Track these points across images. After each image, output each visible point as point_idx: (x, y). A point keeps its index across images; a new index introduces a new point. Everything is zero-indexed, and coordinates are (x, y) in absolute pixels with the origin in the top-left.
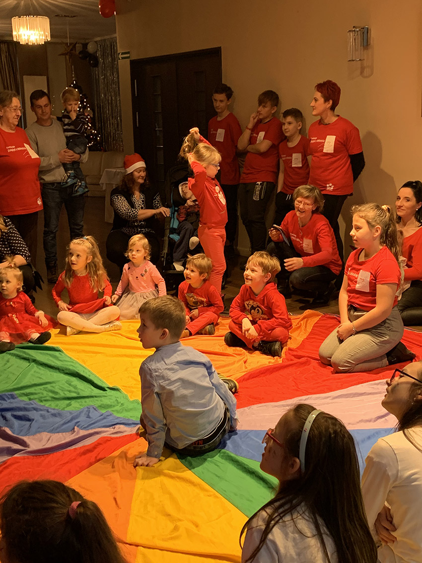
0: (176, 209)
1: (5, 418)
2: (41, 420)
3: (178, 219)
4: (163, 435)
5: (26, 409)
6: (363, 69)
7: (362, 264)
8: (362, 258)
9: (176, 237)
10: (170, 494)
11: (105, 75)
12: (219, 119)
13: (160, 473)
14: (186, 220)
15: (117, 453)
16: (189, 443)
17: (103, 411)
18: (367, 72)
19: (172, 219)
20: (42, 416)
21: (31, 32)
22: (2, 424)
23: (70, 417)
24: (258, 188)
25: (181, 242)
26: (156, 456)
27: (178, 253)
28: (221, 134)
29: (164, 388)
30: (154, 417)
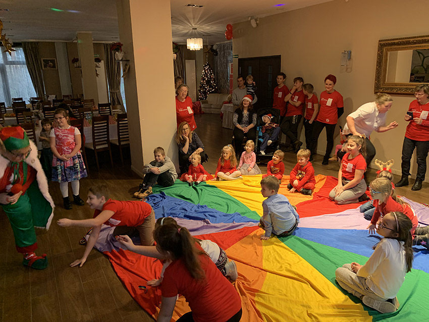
2: (219, 217)
3: (262, 132)
4: (271, 228)
5: (213, 212)
6: (347, 69)
7: (349, 160)
8: (350, 158)
10: (277, 252)
11: (220, 59)
12: (279, 88)
13: (272, 243)
14: (265, 132)
15: (252, 234)
16: (282, 232)
17: (243, 216)
18: (349, 70)
20: (219, 215)
21: (195, 45)
22: (205, 217)
23: (230, 217)
24: (294, 118)
25: (264, 142)
26: (269, 236)
27: (263, 147)
28: (280, 95)
29: (272, 212)
30: (267, 222)
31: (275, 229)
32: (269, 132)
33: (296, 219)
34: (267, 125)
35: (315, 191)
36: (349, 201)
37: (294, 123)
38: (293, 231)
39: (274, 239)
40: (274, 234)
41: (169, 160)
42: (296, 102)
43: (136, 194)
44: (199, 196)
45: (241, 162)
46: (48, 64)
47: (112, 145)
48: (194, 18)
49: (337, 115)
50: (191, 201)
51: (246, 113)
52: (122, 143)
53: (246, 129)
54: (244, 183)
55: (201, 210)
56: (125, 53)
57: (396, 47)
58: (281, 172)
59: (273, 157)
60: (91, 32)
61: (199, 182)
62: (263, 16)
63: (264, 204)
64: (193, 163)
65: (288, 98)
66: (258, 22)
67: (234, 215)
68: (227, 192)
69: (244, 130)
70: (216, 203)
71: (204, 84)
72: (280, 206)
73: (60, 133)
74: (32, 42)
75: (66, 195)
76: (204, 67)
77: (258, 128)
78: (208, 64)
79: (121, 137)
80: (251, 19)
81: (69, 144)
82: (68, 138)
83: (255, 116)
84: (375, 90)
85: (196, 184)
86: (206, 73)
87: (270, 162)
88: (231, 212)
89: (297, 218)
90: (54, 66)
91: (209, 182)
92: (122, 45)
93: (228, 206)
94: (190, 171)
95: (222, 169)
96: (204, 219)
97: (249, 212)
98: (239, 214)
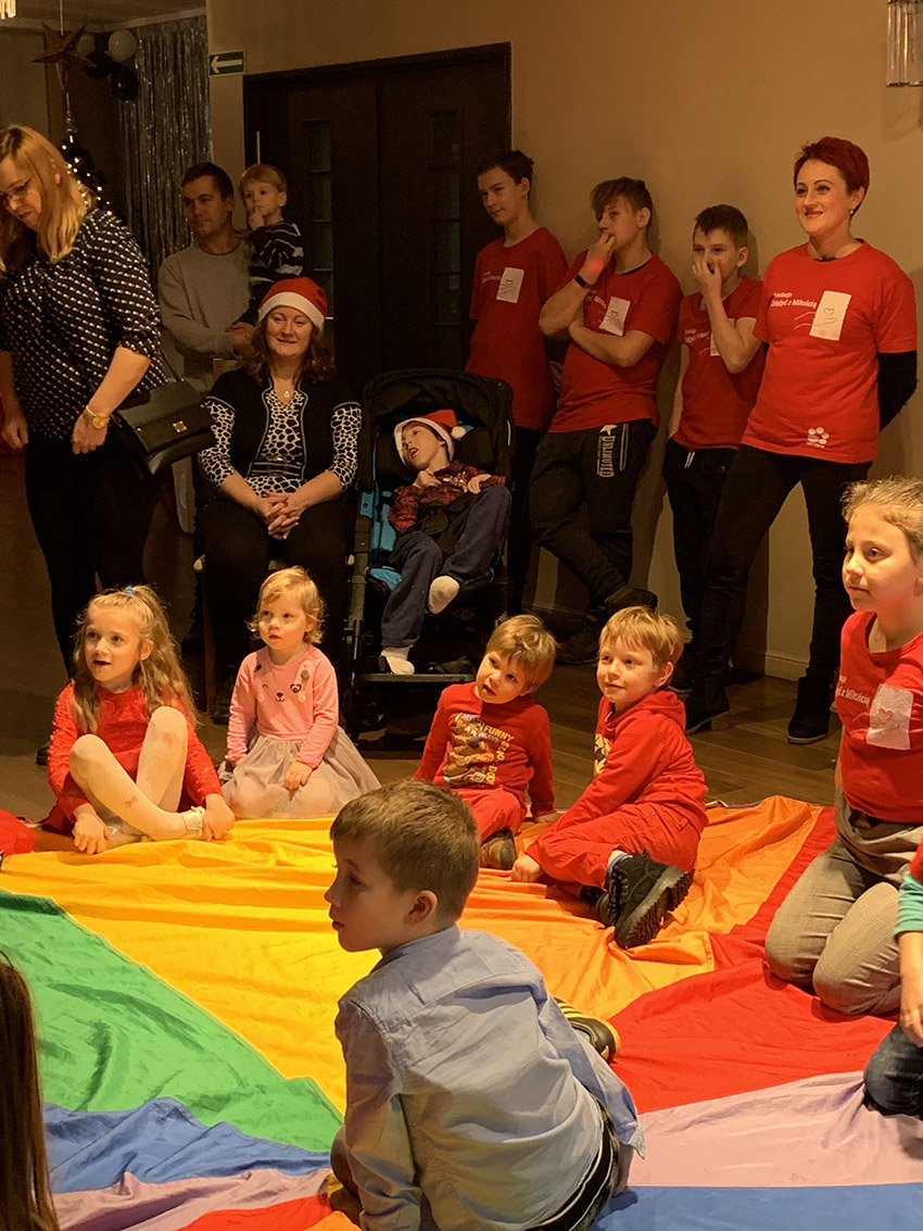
0: (387, 494)
3: (392, 524)
9: (389, 577)
12: (509, 244)
14: (416, 527)
17: (207, 1120)
19: (377, 525)
23: (104, 1139)
24: (607, 443)
25: (405, 591)
27: (397, 622)
28: (511, 284)
29: (420, 1081)
30: (383, 1166)
32: (440, 523)
33: (609, 1125)
34: (426, 479)
37: (605, 470)
42: (620, 334)
45: (237, 726)
51: (284, 395)
53: (284, 503)
63: (352, 1021)
65: (561, 311)
67: (140, 1122)
69: (267, 511)
72: (478, 1022)
77: (368, 499)
78: (76, 151)
83: (347, 424)
88: (120, 1099)
89: (621, 1115)
93: (103, 1048)
97: (262, 1089)
98: (178, 1114)
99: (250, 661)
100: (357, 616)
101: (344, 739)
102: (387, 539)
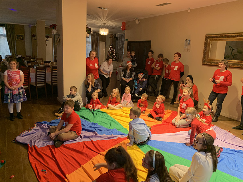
1: (96, 130)
2: (104, 131)
4: (133, 139)
5: (100, 128)
7: (184, 102)
8: (185, 100)
9: (136, 87)
10: (135, 154)
11: (119, 43)
12: (149, 59)
13: (133, 149)
14: (139, 83)
15: (122, 142)
16: (140, 142)
17: (118, 131)
18: (188, 51)
20: (104, 130)
21: (104, 32)
22: (95, 131)
23: (111, 131)
24: (156, 77)
25: (137, 89)
26: (132, 144)
27: (137, 91)
28: (149, 63)
29: (134, 129)
30: (131, 135)
31: (136, 140)
32: (141, 83)
33: (149, 135)
34: (140, 79)
35: (165, 119)
36: (184, 126)
37: (155, 79)
38: (147, 142)
39: (135, 146)
40: (135, 143)
41: (79, 94)
42: (158, 67)
43: (56, 114)
44: (94, 118)
45: (123, 99)
46: (19, 37)
47: (47, 84)
48: (103, 16)
49: (180, 76)
50: (89, 120)
51: (128, 71)
52: (53, 84)
53: (128, 80)
54: (123, 112)
55: (93, 126)
56: (58, 30)
57: (215, 39)
58: (146, 106)
59: (142, 97)
60: (45, 21)
61: (96, 109)
62: (143, 18)
63: (130, 124)
64: (94, 98)
66: (139, 21)
67: (113, 130)
68: (111, 116)
69: (126, 81)
70: (103, 122)
71: (109, 56)
72: (139, 125)
73: (11, 74)
74: (11, 24)
75: (12, 111)
76: (110, 46)
77: (135, 80)
78: (112, 45)
79: (53, 80)
80: (136, 19)
81: (16, 80)
82: (16, 76)
83: (134, 74)
84: (202, 63)
85: (94, 110)
86: (110, 50)
87: (139, 100)
88: (112, 128)
89: (150, 134)
90: (23, 39)
91: (102, 110)
92: (57, 26)
93: (111, 124)
94: (91, 102)
95: (111, 102)
96: (94, 131)
97: (123, 129)
98: (116, 130)
99: (124, 94)
100: (133, 90)
101: (131, 101)
102: (136, 84)
